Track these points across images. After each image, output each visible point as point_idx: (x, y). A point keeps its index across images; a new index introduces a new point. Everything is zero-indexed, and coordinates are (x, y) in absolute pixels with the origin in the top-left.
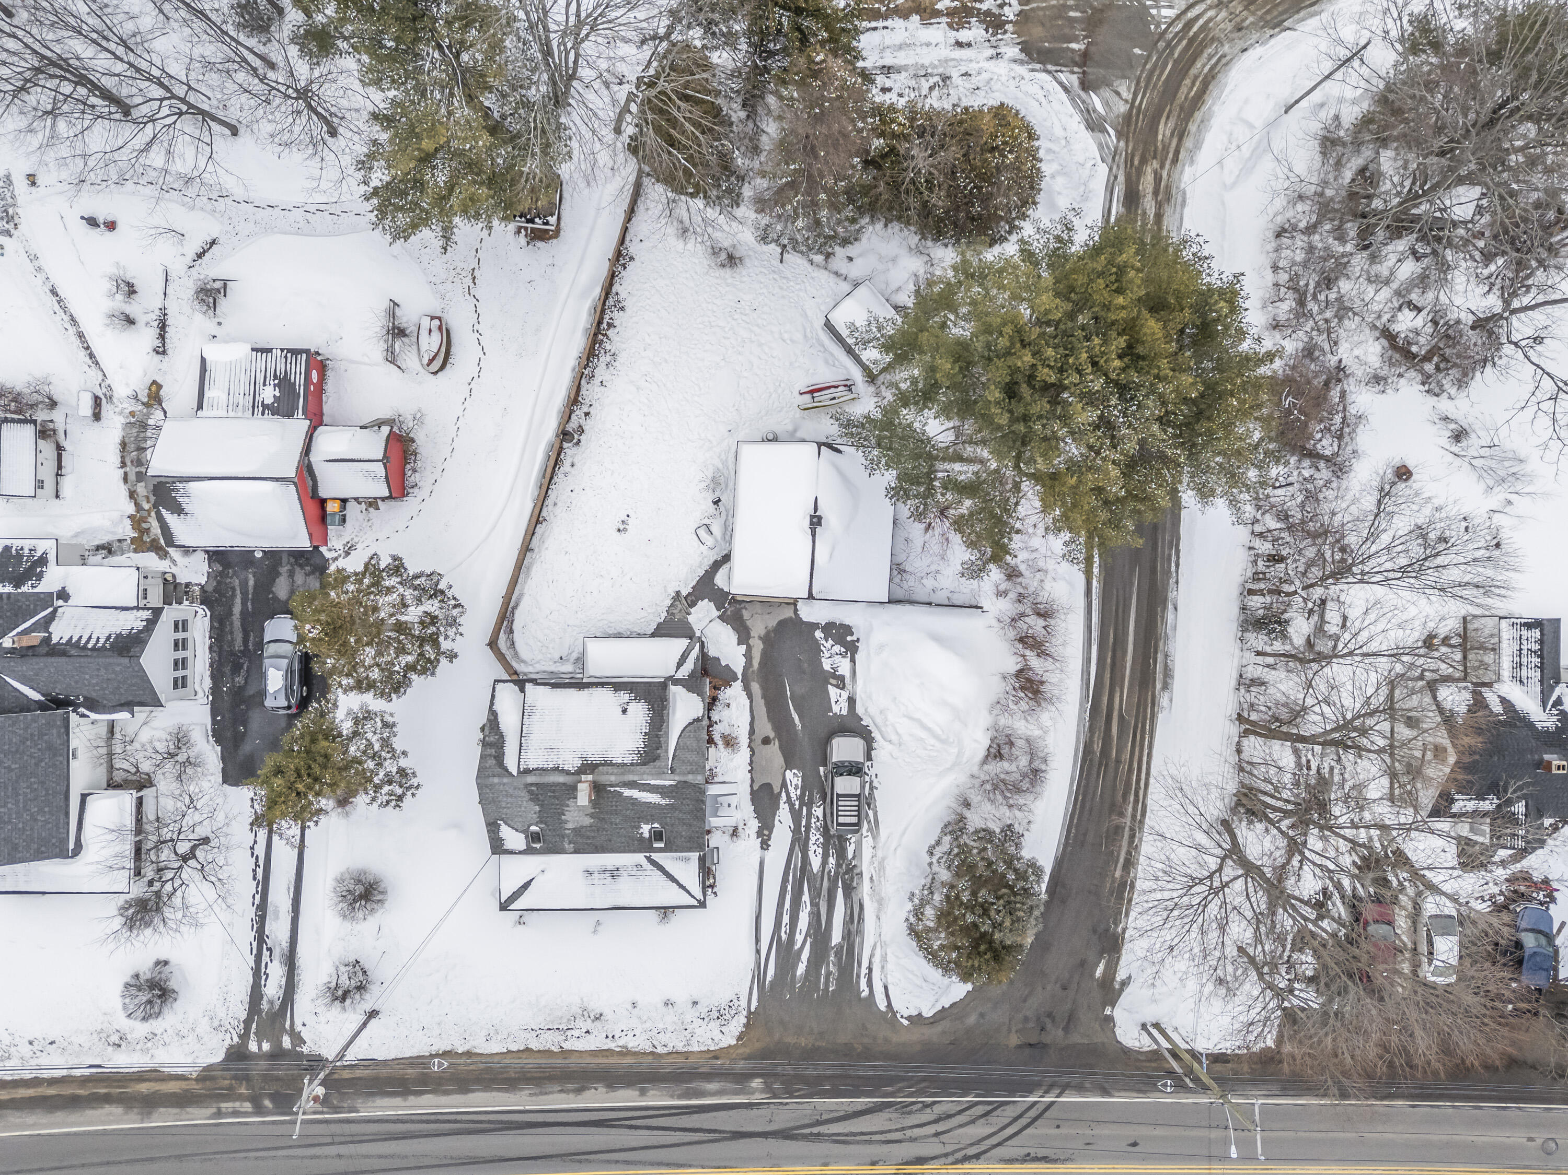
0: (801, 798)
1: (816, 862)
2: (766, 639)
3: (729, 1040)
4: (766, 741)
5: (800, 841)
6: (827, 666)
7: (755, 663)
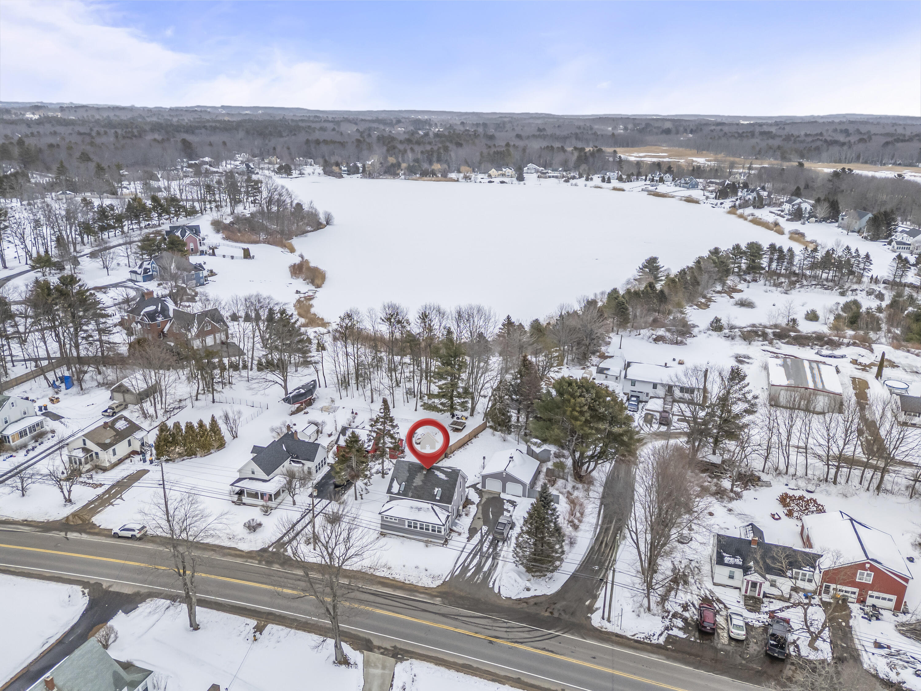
0: (486, 533)
1: (485, 549)
2: (488, 499)
3: (434, 586)
4: (479, 518)
5: (481, 542)
6: (505, 507)
7: (483, 502)
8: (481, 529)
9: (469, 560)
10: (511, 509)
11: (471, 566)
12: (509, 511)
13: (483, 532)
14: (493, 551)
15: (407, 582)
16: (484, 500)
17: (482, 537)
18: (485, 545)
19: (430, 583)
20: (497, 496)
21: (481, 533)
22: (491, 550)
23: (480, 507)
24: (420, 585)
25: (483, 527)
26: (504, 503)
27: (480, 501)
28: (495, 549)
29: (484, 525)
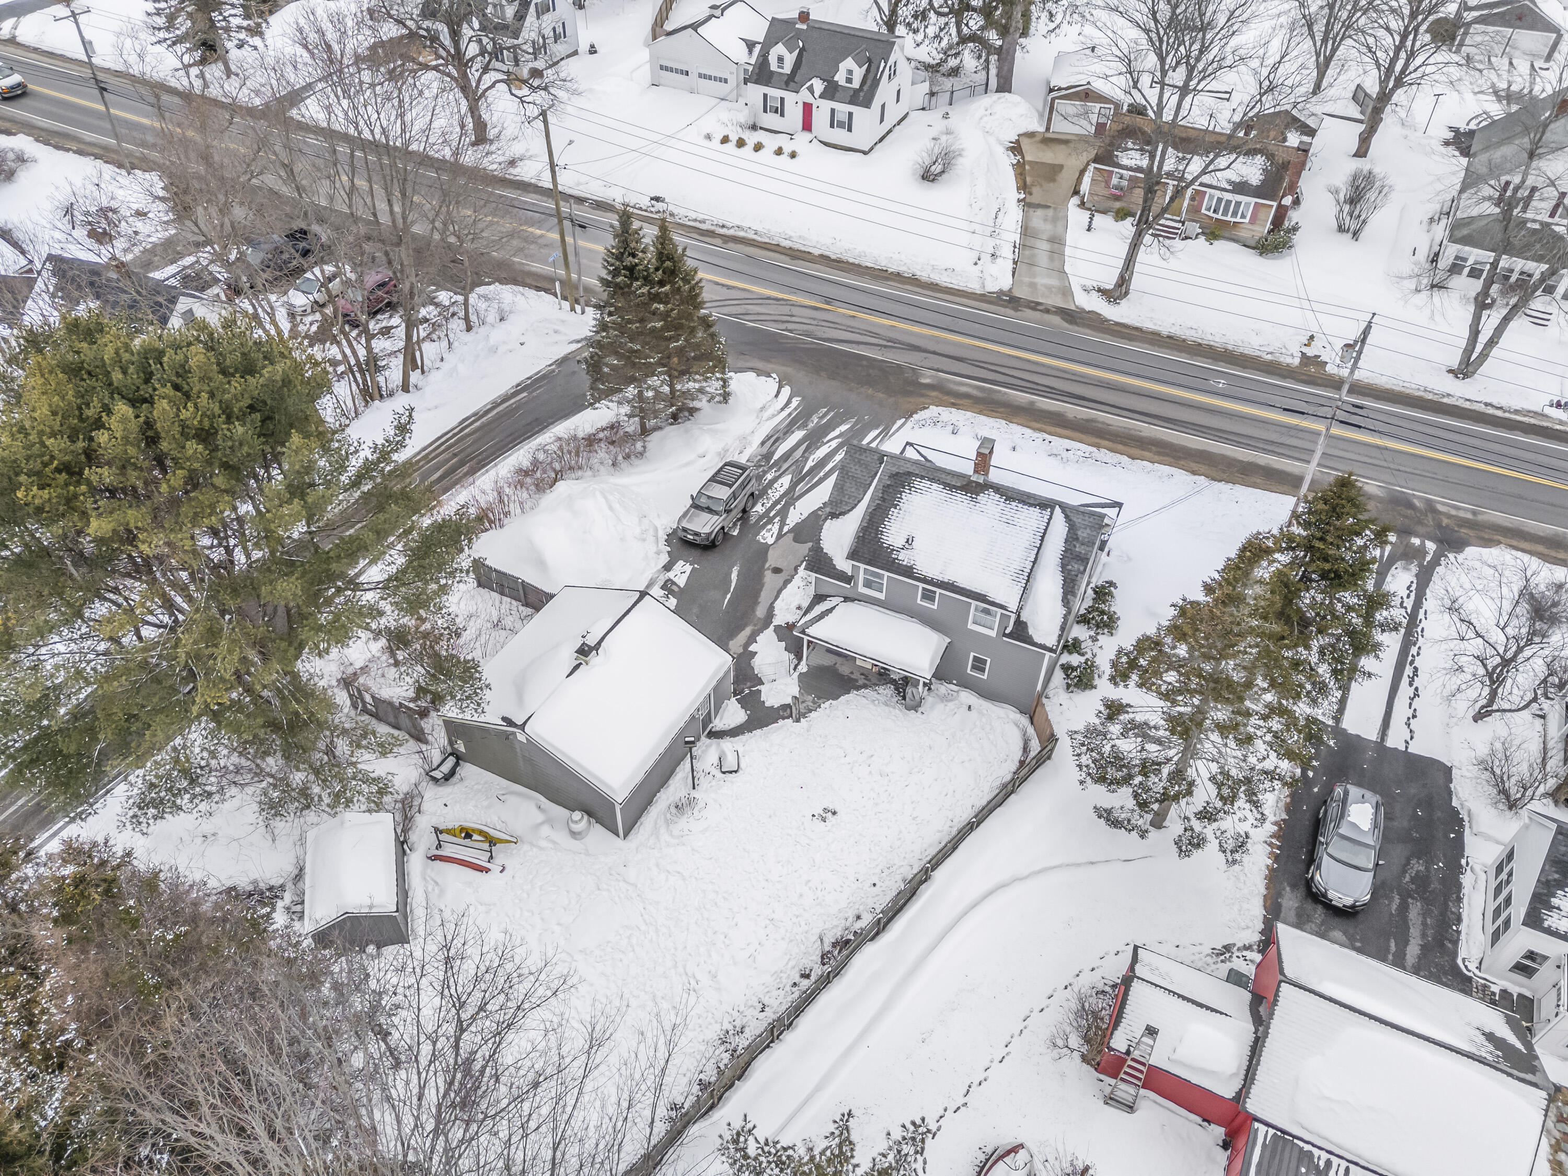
0: (770, 521)
1: (786, 481)
3: (933, 410)
4: (777, 571)
5: (790, 497)
7: (748, 631)
8: (780, 536)
13: (776, 527)
17: (783, 514)
18: (782, 490)
21: (783, 523)
22: (769, 476)
23: (760, 612)
25: (770, 541)
27: (752, 639)
29: (766, 547)
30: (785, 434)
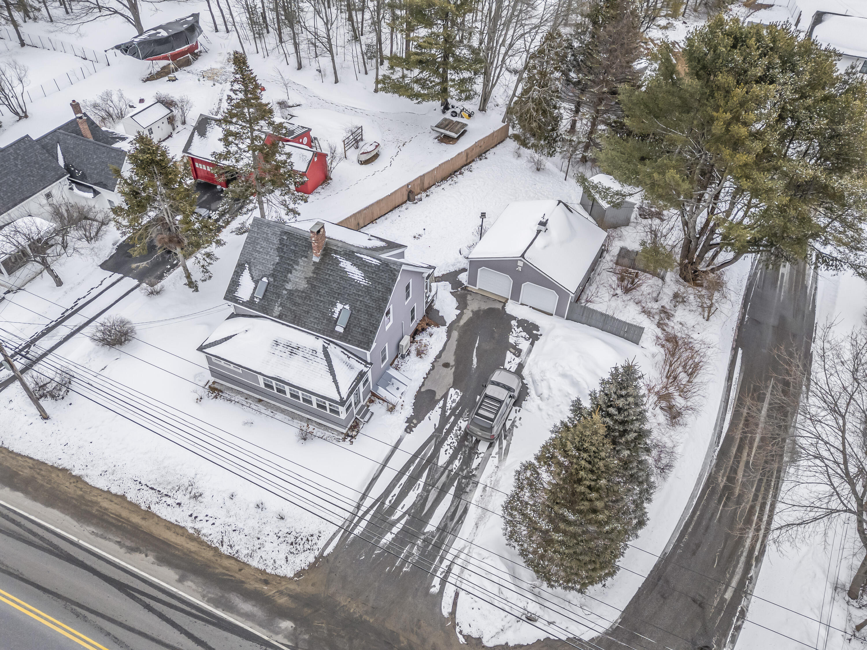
0: (454, 410)
1: (443, 459)
2: (476, 314)
3: (288, 571)
4: (446, 365)
5: (438, 437)
6: (512, 340)
7: (462, 322)
8: (445, 396)
9: (396, 491)
10: (524, 345)
11: (398, 514)
12: (518, 352)
13: (448, 405)
14: (461, 469)
15: (225, 550)
16: (468, 315)
17: (444, 419)
18: (445, 447)
19: (281, 561)
20: (499, 306)
21: (444, 408)
22: (457, 463)
23: (455, 334)
24: (254, 563)
25: (452, 391)
26: (510, 329)
27: (459, 317)
28: (467, 461)
29: (455, 385)
30: (446, 526)
